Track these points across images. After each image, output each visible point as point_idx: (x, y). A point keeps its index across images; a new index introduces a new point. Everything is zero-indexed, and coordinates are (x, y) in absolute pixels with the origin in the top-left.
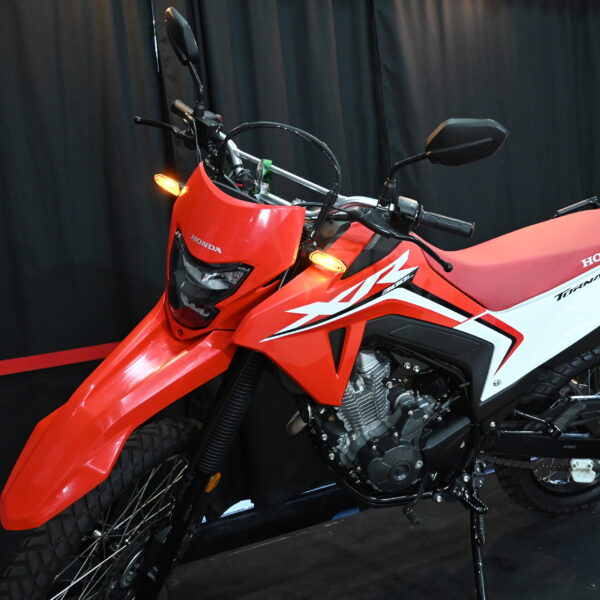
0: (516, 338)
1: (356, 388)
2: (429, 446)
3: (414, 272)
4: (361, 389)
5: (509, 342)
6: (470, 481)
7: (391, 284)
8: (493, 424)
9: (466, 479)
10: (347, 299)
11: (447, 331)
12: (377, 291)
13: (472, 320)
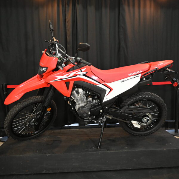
0: (111, 90)
1: (79, 96)
2: (92, 110)
3: (87, 73)
4: (80, 96)
5: (109, 90)
6: (102, 119)
7: (79, 75)
8: (107, 108)
9: (101, 119)
10: (67, 76)
11: (95, 86)
12: (76, 75)
13: (101, 84)
